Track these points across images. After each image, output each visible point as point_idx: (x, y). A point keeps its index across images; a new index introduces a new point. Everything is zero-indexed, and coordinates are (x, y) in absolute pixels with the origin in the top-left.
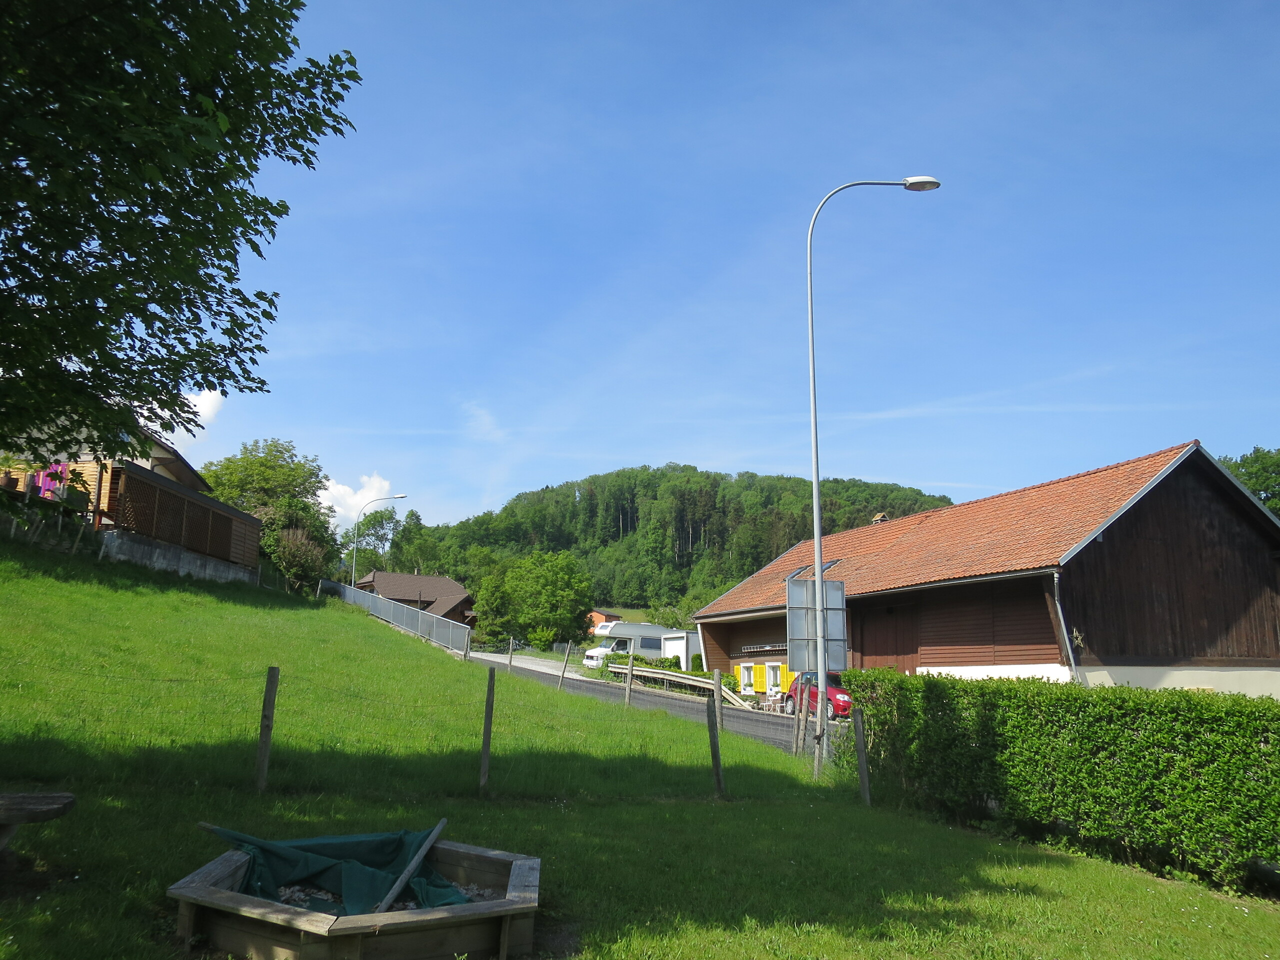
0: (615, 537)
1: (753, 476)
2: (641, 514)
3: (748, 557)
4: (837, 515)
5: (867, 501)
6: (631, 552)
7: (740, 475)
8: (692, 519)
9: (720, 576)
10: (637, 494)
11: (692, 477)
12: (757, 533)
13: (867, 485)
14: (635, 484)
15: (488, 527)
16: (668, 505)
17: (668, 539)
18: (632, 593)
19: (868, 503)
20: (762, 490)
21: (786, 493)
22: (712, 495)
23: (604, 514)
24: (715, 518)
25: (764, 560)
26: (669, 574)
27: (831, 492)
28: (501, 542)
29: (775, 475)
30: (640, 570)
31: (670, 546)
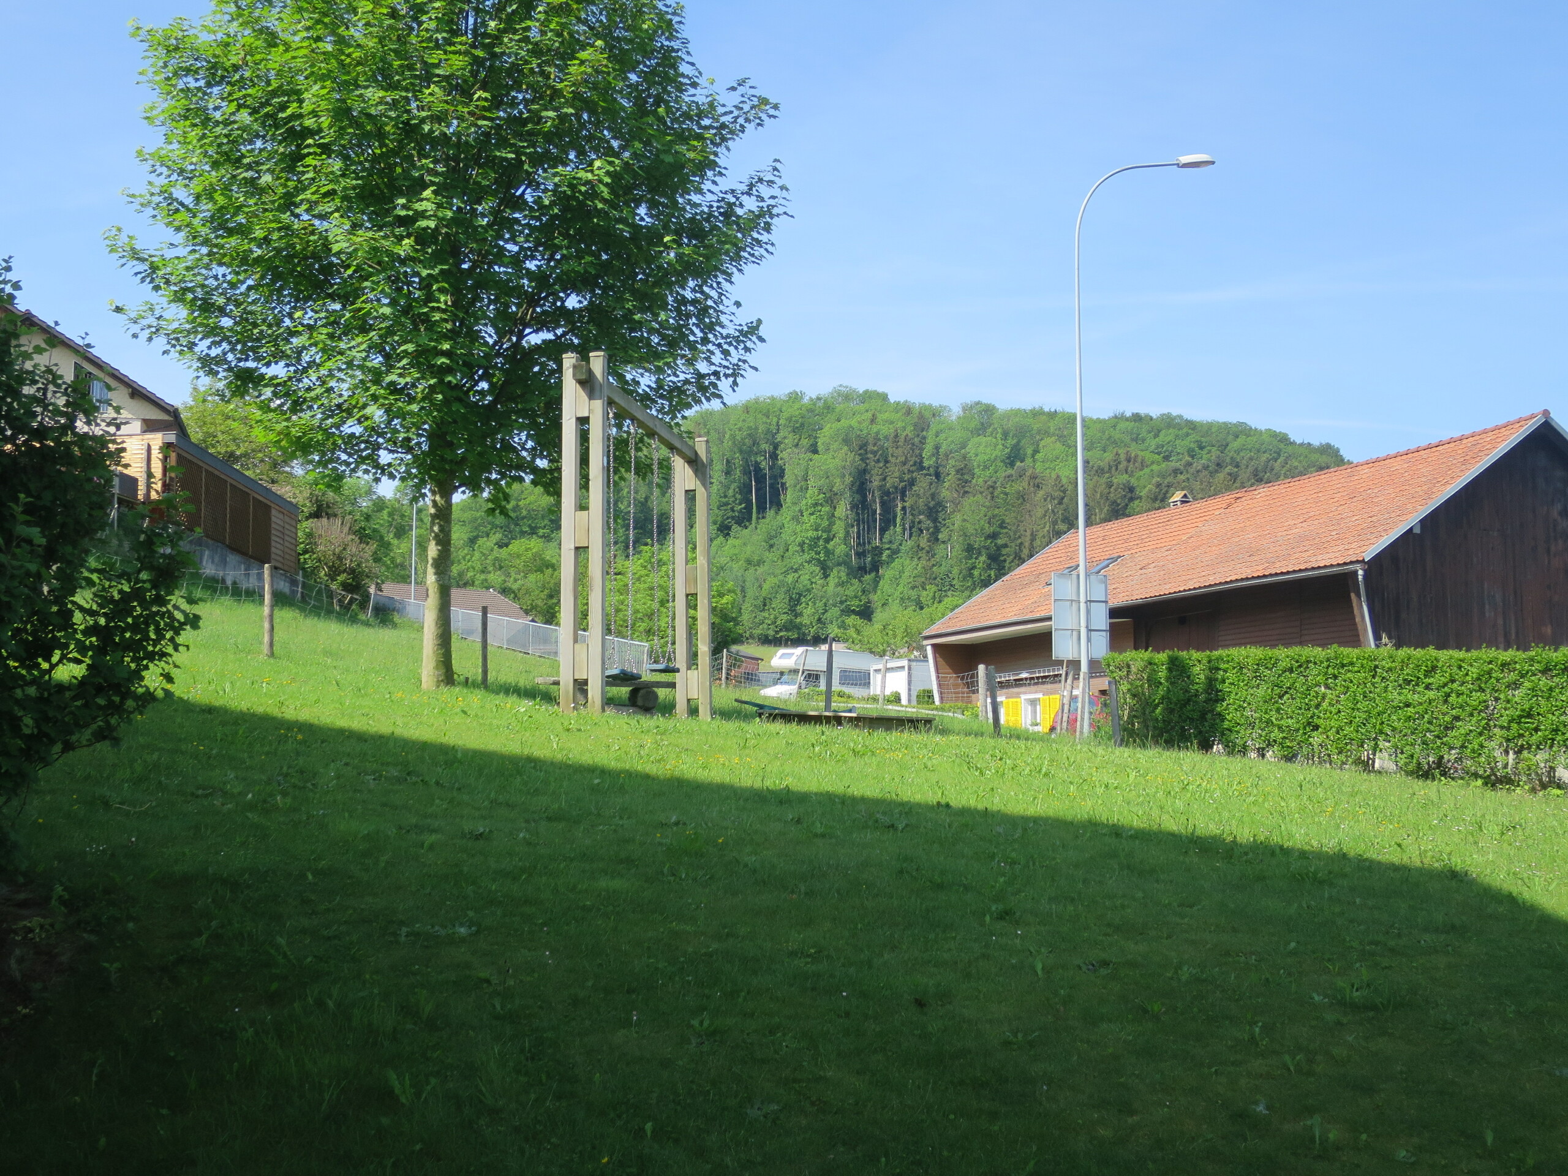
0: (744, 519)
1: (989, 410)
2: (789, 479)
3: (979, 554)
4: (1138, 479)
5: (1191, 453)
6: (771, 546)
7: (966, 408)
8: (880, 487)
9: (931, 589)
10: (781, 443)
11: (880, 412)
12: (996, 511)
13: (1192, 425)
14: (778, 425)
15: (517, 506)
16: (838, 462)
17: (838, 522)
18: (776, 618)
19: (1193, 457)
20: (1005, 435)
21: (1048, 441)
22: (916, 445)
23: (722, 479)
24: (922, 484)
25: (1009, 560)
26: (842, 584)
27: (1127, 439)
28: (541, 532)
29: (1028, 407)
30: (790, 578)
31: (841, 534)
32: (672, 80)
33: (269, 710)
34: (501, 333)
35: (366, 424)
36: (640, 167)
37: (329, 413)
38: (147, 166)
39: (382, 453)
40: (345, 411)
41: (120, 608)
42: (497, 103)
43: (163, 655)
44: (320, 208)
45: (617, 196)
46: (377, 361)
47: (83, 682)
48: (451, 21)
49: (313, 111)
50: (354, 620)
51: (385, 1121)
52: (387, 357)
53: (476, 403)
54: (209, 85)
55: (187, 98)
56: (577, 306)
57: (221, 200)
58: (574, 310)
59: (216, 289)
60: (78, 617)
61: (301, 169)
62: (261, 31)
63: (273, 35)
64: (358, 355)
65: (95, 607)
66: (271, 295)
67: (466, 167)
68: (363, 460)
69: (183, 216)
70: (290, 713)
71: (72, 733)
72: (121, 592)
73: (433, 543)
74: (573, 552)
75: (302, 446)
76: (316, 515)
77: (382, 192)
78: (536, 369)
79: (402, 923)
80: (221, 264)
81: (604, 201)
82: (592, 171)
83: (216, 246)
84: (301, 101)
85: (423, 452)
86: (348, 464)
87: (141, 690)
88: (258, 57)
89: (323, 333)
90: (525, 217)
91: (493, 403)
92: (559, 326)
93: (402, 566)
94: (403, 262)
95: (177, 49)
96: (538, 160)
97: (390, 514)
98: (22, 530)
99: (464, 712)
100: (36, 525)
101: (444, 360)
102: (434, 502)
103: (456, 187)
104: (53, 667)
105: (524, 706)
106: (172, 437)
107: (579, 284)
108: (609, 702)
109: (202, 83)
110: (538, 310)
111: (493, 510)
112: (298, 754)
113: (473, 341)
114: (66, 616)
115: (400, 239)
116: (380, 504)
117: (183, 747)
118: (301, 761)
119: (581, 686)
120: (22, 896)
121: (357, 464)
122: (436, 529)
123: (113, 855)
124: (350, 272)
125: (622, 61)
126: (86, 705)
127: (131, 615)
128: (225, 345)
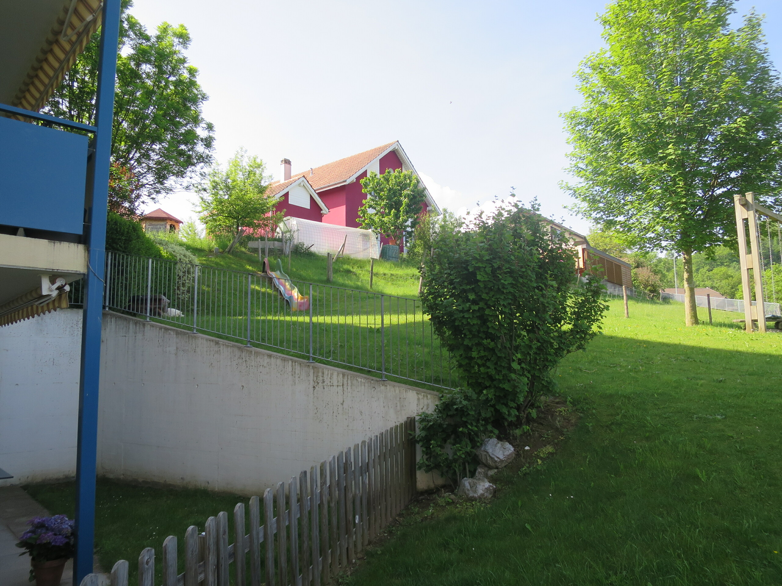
15: (718, 255)
28: (725, 264)
32: (767, 80)
33: (632, 337)
34: (705, 192)
35: (655, 232)
36: (757, 117)
37: (641, 231)
38: (569, 159)
39: (662, 242)
40: (646, 229)
41: (581, 305)
42: (693, 107)
43: (598, 320)
44: (631, 160)
45: (749, 130)
46: (657, 210)
47: (572, 330)
48: (671, 82)
49: (624, 127)
50: (656, 303)
51: (696, 487)
52: (660, 208)
53: (697, 219)
54: (586, 127)
55: (579, 133)
56: (735, 176)
57: (595, 164)
58: (734, 178)
59: (597, 195)
60: (568, 309)
61: (622, 148)
62: (601, 104)
63: (606, 104)
64: (650, 209)
65: (573, 305)
66: (616, 193)
67: (683, 133)
68: (655, 246)
69: (583, 172)
70: (641, 337)
71: (570, 347)
72: (581, 300)
73: (685, 273)
74: (746, 271)
75: (632, 243)
76: (637, 267)
77: (652, 150)
78: (721, 203)
79: (694, 413)
80: (597, 186)
81: (744, 133)
82: (736, 123)
83: (595, 180)
84: (619, 125)
85: (678, 240)
86: (650, 248)
87: (590, 332)
88: (602, 113)
89: (636, 204)
90: (710, 147)
91: (705, 218)
92: (729, 185)
93: (671, 282)
94: (663, 173)
95: (574, 117)
96: (712, 124)
97: (664, 264)
98: (550, 283)
99: (707, 334)
100: (553, 280)
101: (684, 205)
102: (684, 257)
103: (680, 142)
104: (561, 326)
105: (730, 331)
106: (585, 246)
107: (736, 168)
108: (767, 328)
109: (584, 127)
110: (719, 181)
111: (708, 258)
112: (645, 352)
113: (694, 197)
114: (564, 308)
115: (662, 164)
116: (660, 260)
117: (604, 350)
118: (646, 354)
119: (754, 322)
120: (557, 400)
121: (654, 247)
122: (686, 267)
123: (585, 387)
124: (644, 180)
125: (744, 77)
126: (574, 338)
127: (585, 307)
128: (602, 213)
